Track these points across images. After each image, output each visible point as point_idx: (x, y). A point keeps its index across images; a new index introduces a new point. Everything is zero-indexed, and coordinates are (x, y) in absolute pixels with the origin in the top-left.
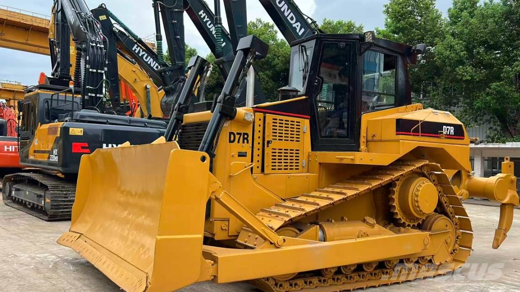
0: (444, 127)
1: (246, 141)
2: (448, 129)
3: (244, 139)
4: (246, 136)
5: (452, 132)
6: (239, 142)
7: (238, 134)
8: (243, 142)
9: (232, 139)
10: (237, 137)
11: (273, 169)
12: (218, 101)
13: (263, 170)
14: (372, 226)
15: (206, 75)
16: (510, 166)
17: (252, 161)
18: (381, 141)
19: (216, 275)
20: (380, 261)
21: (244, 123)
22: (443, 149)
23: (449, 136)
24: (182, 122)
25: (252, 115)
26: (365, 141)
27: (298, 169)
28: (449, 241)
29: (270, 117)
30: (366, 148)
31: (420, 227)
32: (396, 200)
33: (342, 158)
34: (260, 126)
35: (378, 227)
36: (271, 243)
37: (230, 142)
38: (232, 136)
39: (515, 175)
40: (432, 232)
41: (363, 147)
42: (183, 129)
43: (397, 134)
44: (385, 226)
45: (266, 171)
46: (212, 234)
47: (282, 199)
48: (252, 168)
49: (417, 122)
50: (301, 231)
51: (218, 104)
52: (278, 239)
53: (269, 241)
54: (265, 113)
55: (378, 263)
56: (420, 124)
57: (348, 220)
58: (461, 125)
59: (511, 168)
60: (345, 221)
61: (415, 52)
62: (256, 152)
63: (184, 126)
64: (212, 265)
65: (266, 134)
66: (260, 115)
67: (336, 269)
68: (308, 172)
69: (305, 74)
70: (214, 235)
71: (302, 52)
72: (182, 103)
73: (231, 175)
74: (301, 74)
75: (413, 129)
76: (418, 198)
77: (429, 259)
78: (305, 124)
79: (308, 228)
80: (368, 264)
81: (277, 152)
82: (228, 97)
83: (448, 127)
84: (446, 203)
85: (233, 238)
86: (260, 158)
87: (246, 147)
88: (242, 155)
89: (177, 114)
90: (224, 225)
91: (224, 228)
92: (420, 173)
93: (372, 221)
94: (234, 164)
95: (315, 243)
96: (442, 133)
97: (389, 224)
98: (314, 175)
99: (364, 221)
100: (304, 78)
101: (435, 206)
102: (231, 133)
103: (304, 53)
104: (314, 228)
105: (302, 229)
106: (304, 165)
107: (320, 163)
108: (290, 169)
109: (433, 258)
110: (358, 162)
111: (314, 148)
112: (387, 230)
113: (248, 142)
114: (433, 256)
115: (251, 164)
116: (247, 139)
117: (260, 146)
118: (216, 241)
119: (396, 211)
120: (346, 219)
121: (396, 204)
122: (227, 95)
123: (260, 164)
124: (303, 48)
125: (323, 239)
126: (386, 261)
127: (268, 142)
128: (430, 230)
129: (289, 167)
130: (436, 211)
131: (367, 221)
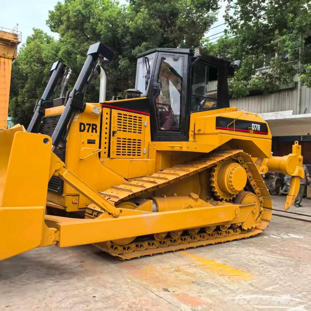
0: (253, 124)
1: (94, 131)
2: (255, 126)
3: (93, 129)
4: (94, 127)
5: (259, 129)
6: (88, 131)
7: (87, 124)
8: (92, 132)
9: (82, 129)
10: (87, 127)
11: (117, 155)
12: (70, 96)
13: (109, 156)
14: (196, 200)
15: (66, 78)
16: (298, 148)
17: (100, 148)
18: (204, 134)
19: (58, 240)
20: (201, 227)
21: (93, 115)
22: (251, 141)
23: (256, 132)
24: (44, 116)
25: (99, 109)
26: (193, 134)
27: (140, 155)
28: (254, 212)
29: (115, 112)
30: (193, 140)
31: (234, 201)
32: (216, 183)
33: (173, 147)
34: (107, 119)
35: (201, 201)
36: (110, 214)
37: (81, 131)
38: (82, 126)
39: (302, 154)
40: (243, 205)
41: (191, 139)
42: (44, 121)
43: (216, 129)
44: (207, 200)
45: (111, 156)
46: (64, 207)
47: (125, 179)
48: (100, 153)
49: (232, 119)
50: (138, 204)
51: (69, 98)
52: (116, 210)
53: (108, 212)
54: (111, 108)
55: (199, 229)
56: (234, 121)
57: (177, 196)
58: (265, 124)
59: (299, 149)
60: (175, 196)
61: (233, 67)
62: (103, 140)
63: (45, 118)
64: (55, 232)
65: (112, 126)
66: (106, 110)
67: (166, 235)
68: (148, 158)
69: (147, 81)
70: (66, 207)
71: (146, 62)
72: (44, 99)
73: (81, 158)
74: (144, 80)
75: (228, 125)
76: (232, 179)
77: (239, 225)
78: (146, 120)
79: (144, 202)
80: (193, 229)
81: (122, 141)
82: (77, 93)
83: (256, 125)
84: (254, 186)
85: (82, 210)
86: (107, 145)
87: (95, 136)
88: (91, 142)
89: (40, 109)
90: (74, 199)
91: (74, 202)
92: (234, 160)
93: (196, 196)
94: (84, 149)
95: (148, 213)
96: (251, 129)
97: (210, 199)
98: (152, 160)
99: (190, 196)
100: (147, 83)
101: (244, 185)
102: (81, 124)
103: (147, 63)
104: (148, 202)
105: (140, 203)
106: (145, 153)
107: (157, 151)
108: (133, 155)
109: (242, 224)
110: (185, 149)
111: (153, 139)
112: (208, 204)
113: (96, 132)
114: (242, 223)
115: (99, 149)
116: (95, 129)
117: (107, 136)
118: (67, 212)
119: (216, 190)
120: (176, 195)
121: (215, 185)
122: (77, 91)
123: (107, 150)
124: (146, 59)
125: (156, 210)
126: (206, 227)
127: (114, 132)
128: (241, 203)
129: (132, 154)
130: (245, 189)
131: (192, 196)
